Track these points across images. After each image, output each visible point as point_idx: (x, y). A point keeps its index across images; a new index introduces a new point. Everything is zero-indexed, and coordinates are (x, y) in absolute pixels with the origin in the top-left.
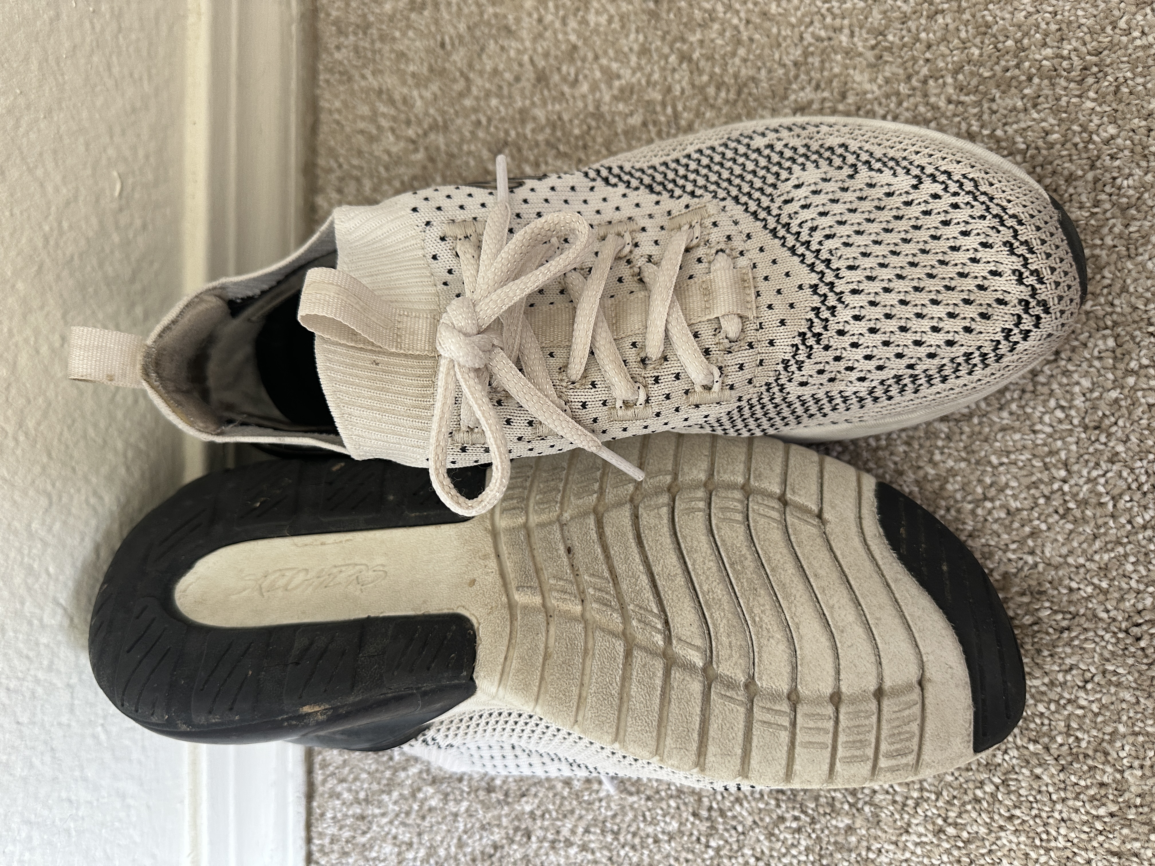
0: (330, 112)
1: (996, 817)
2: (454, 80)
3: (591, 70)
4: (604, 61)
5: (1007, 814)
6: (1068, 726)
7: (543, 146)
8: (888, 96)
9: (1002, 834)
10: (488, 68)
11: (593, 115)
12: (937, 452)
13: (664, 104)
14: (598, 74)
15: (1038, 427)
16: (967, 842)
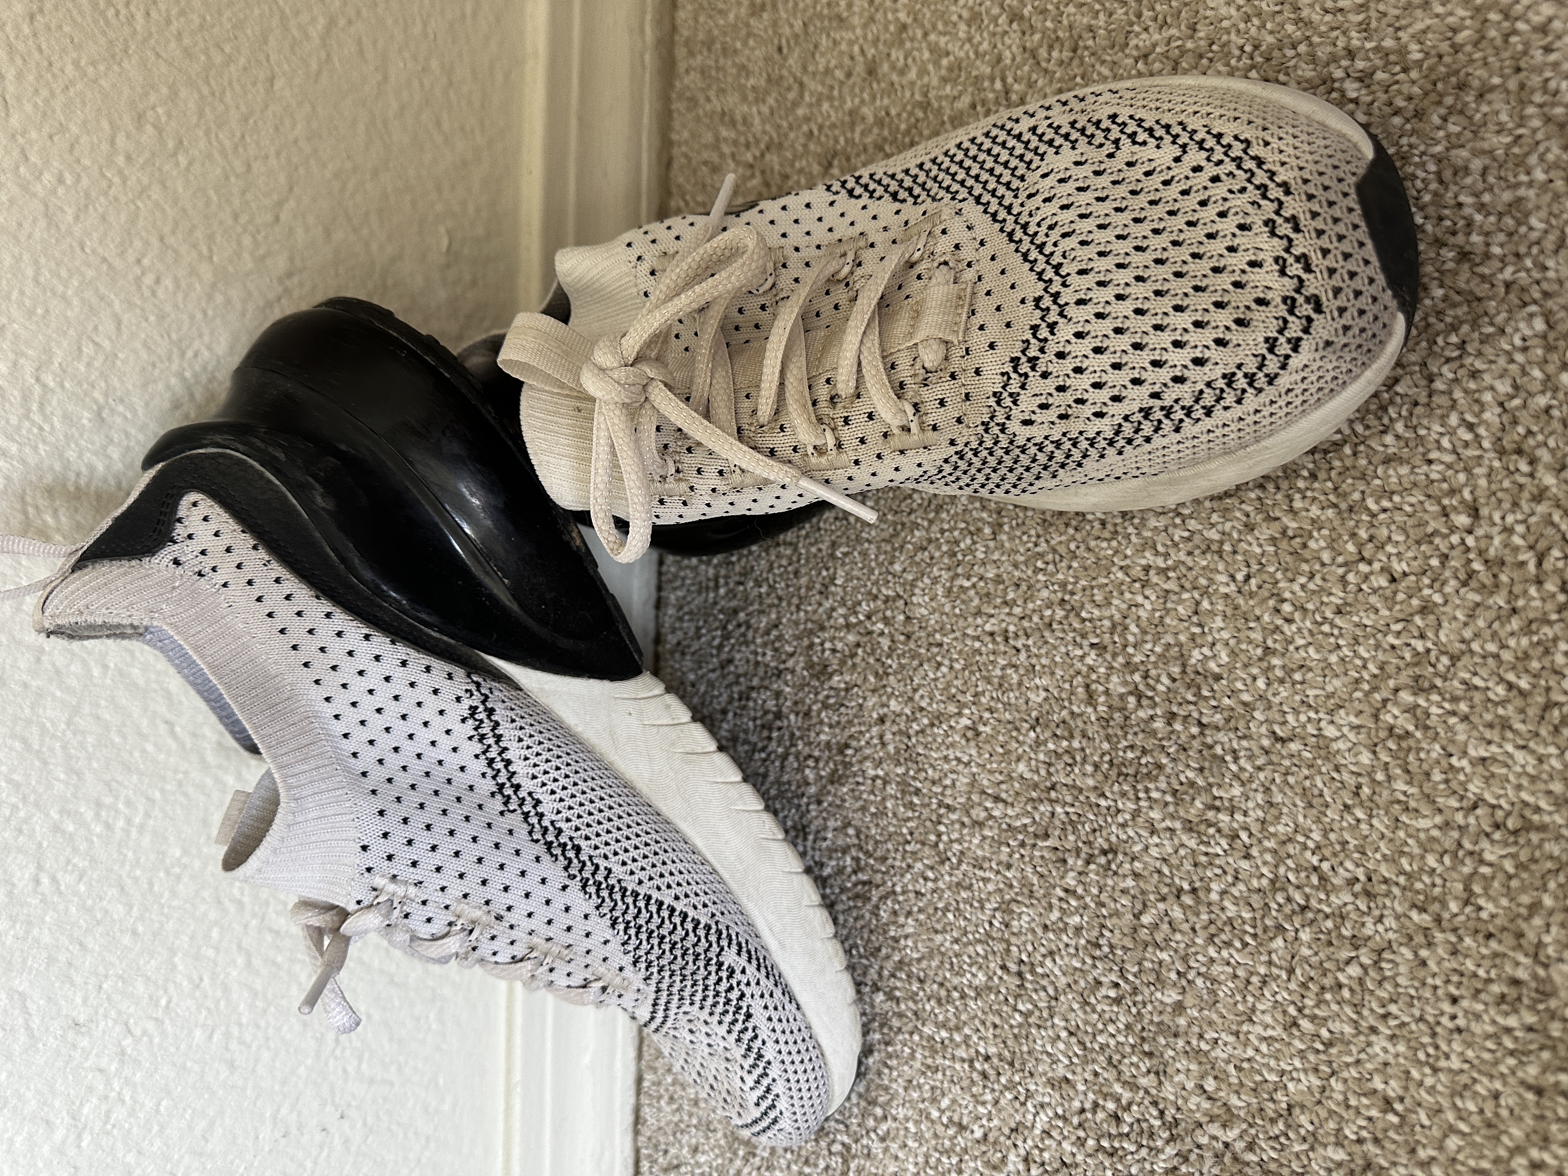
3: (919, 50)
4: (932, 37)
6: (1468, 890)
9: (1373, 1038)
14: (926, 55)
15: (1433, 455)
16: (1329, 1044)
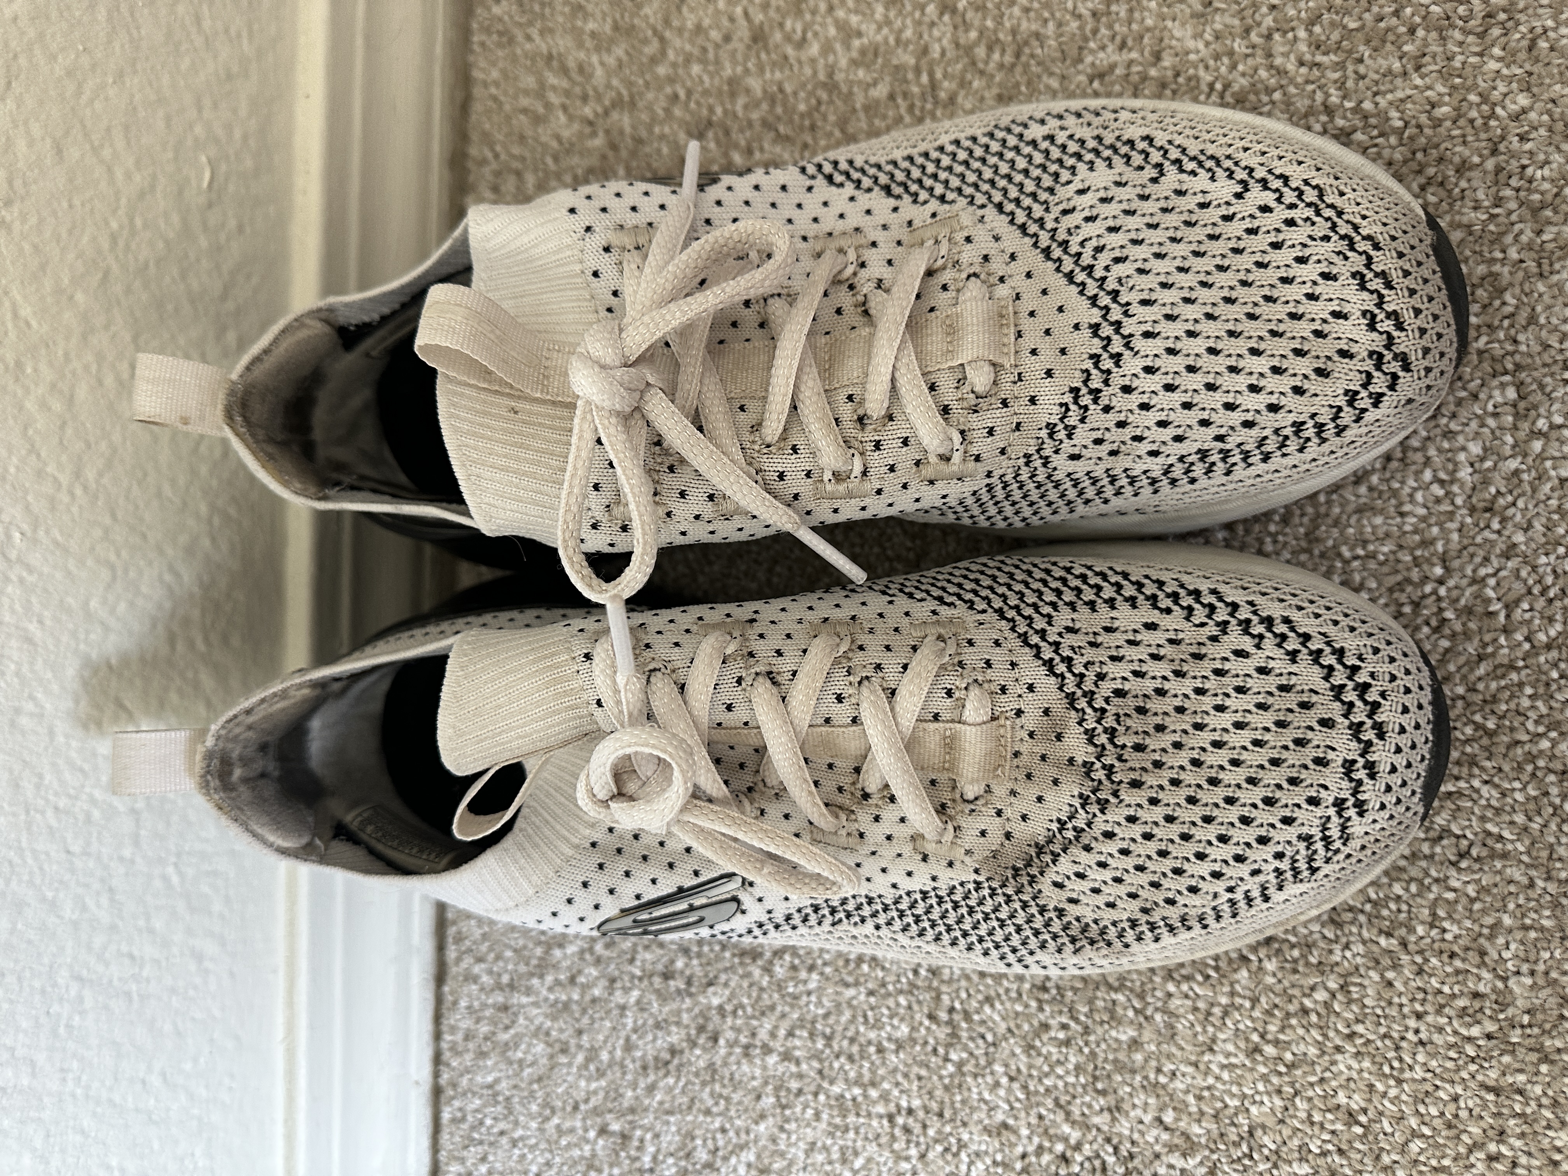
0: (485, 85)
1: (1331, 1034)
2: (645, 41)
3: (823, 25)
4: (841, 14)
5: (1346, 1031)
6: (1434, 915)
7: (758, 127)
8: (1217, 57)
9: (1339, 1057)
10: (689, 25)
11: (824, 85)
12: (1268, 540)
13: (918, 71)
14: (832, 31)
15: (1407, 508)
16: (1291, 1066)
